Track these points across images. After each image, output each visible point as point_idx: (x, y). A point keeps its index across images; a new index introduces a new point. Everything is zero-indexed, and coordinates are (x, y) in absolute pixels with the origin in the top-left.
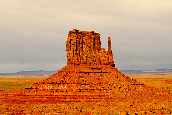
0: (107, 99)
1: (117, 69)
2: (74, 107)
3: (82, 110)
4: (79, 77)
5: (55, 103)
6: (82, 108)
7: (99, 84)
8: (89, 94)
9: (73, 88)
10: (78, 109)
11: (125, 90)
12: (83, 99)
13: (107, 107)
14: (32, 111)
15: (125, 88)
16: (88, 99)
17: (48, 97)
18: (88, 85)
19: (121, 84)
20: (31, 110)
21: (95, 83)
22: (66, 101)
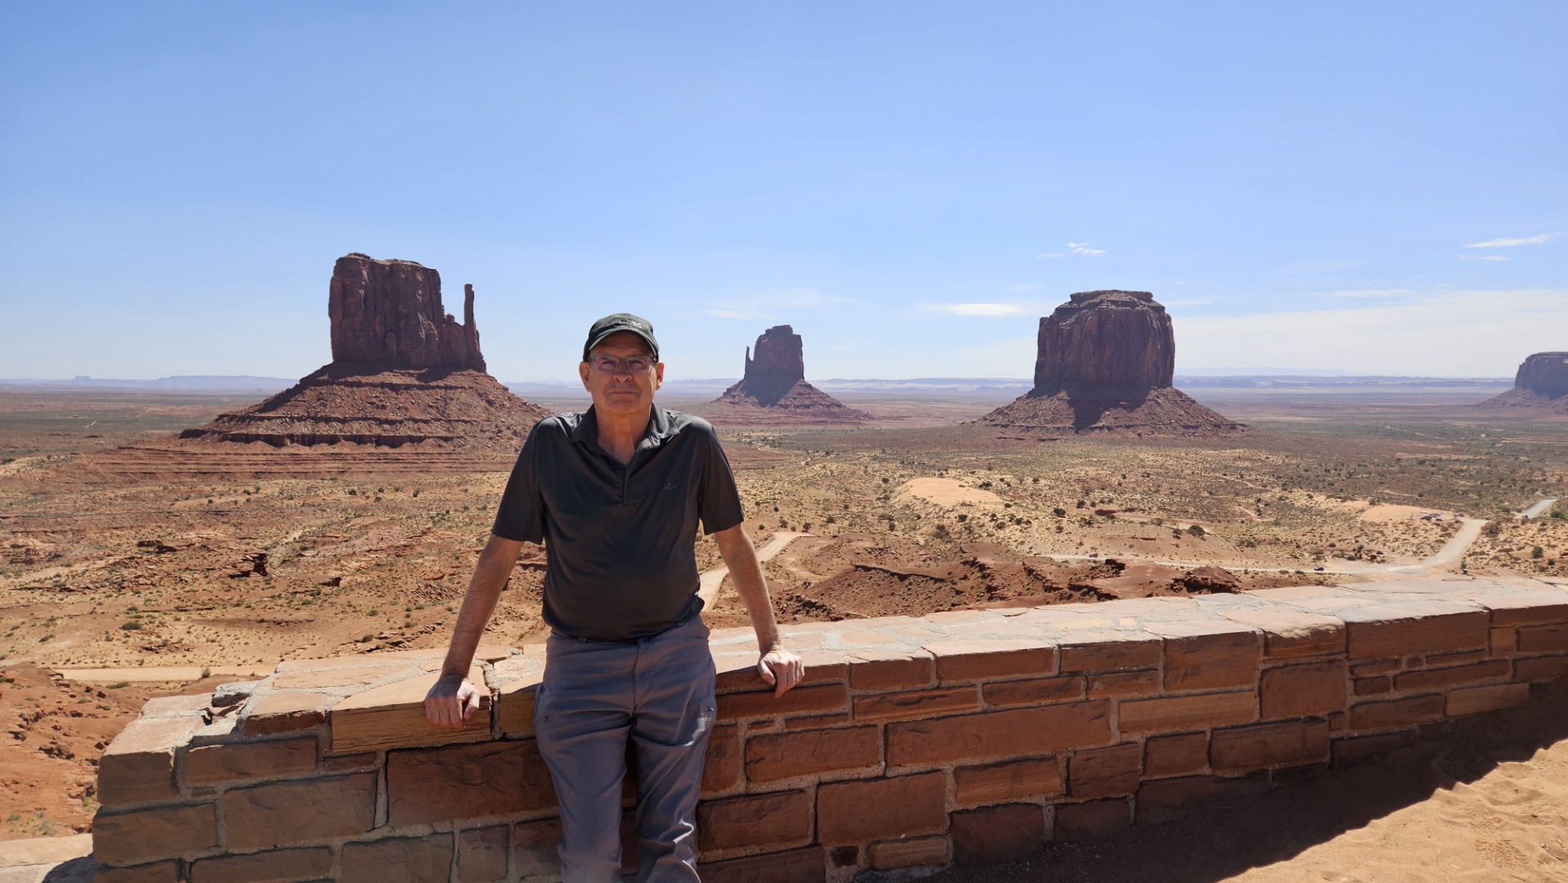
0: (461, 463)
1: (492, 379)
2: (356, 488)
3: (380, 495)
4: (374, 400)
5: (295, 475)
6: (381, 491)
7: (439, 420)
8: (407, 448)
9: (354, 433)
10: (368, 494)
11: (515, 437)
12: (387, 465)
13: (461, 487)
14: (210, 502)
15: (515, 433)
16: (401, 465)
17: (270, 458)
18: (401, 422)
19: (503, 420)
20: (205, 501)
21: (423, 417)
22: (331, 470)
